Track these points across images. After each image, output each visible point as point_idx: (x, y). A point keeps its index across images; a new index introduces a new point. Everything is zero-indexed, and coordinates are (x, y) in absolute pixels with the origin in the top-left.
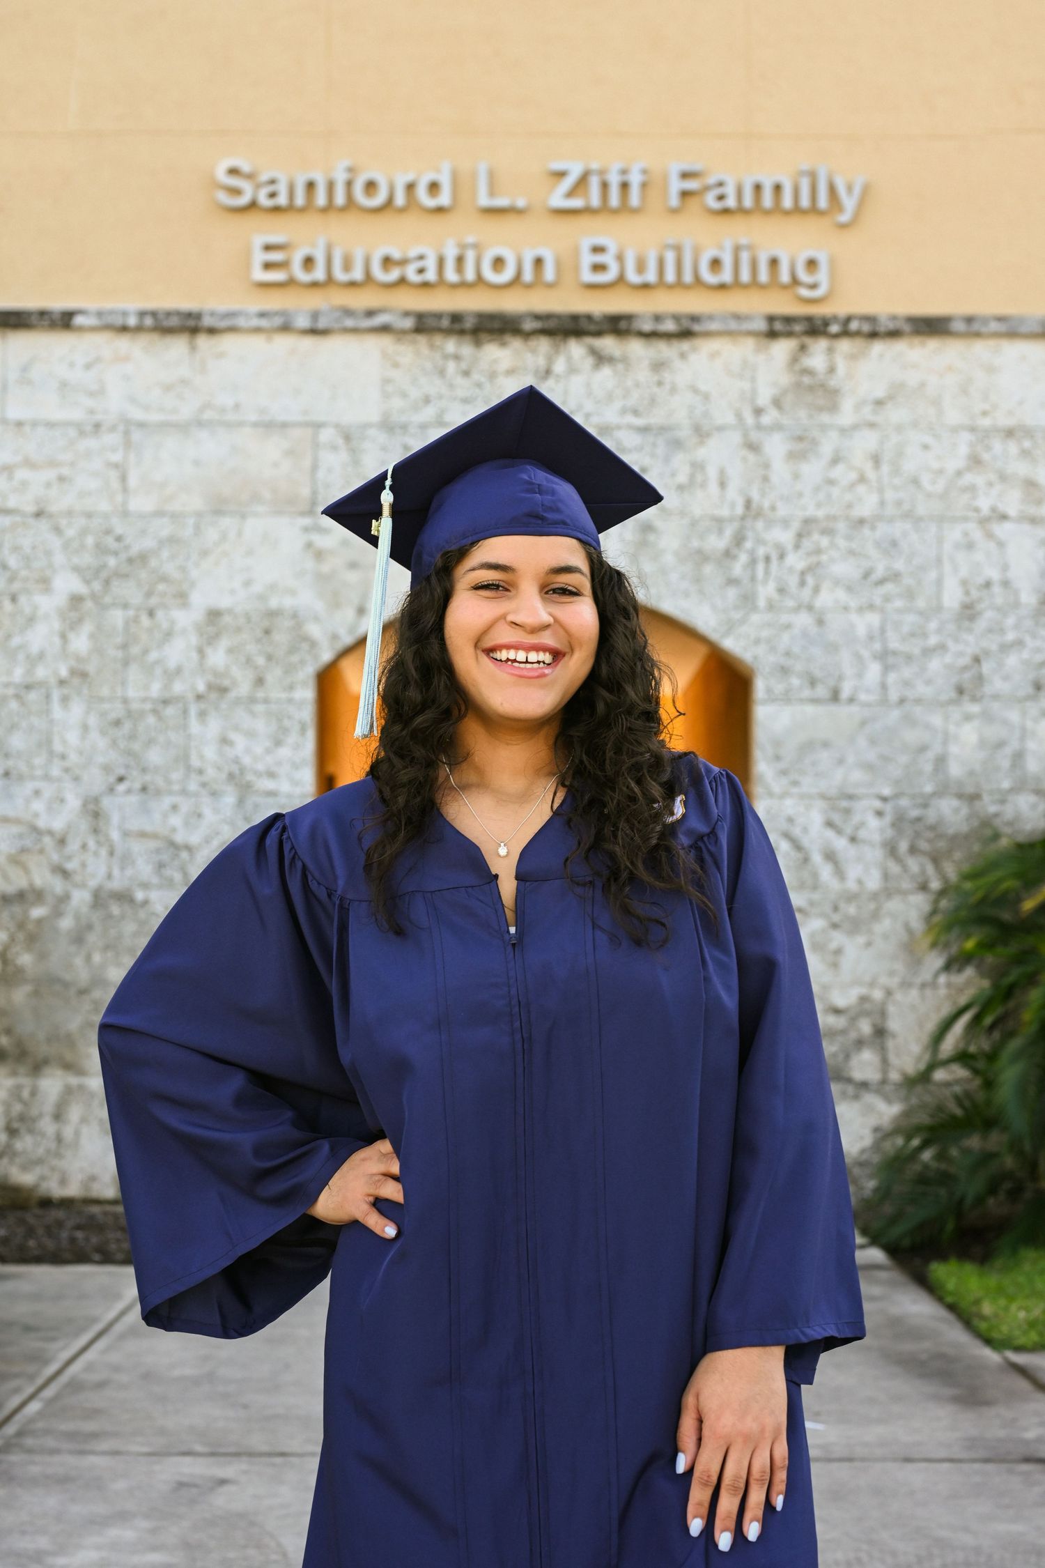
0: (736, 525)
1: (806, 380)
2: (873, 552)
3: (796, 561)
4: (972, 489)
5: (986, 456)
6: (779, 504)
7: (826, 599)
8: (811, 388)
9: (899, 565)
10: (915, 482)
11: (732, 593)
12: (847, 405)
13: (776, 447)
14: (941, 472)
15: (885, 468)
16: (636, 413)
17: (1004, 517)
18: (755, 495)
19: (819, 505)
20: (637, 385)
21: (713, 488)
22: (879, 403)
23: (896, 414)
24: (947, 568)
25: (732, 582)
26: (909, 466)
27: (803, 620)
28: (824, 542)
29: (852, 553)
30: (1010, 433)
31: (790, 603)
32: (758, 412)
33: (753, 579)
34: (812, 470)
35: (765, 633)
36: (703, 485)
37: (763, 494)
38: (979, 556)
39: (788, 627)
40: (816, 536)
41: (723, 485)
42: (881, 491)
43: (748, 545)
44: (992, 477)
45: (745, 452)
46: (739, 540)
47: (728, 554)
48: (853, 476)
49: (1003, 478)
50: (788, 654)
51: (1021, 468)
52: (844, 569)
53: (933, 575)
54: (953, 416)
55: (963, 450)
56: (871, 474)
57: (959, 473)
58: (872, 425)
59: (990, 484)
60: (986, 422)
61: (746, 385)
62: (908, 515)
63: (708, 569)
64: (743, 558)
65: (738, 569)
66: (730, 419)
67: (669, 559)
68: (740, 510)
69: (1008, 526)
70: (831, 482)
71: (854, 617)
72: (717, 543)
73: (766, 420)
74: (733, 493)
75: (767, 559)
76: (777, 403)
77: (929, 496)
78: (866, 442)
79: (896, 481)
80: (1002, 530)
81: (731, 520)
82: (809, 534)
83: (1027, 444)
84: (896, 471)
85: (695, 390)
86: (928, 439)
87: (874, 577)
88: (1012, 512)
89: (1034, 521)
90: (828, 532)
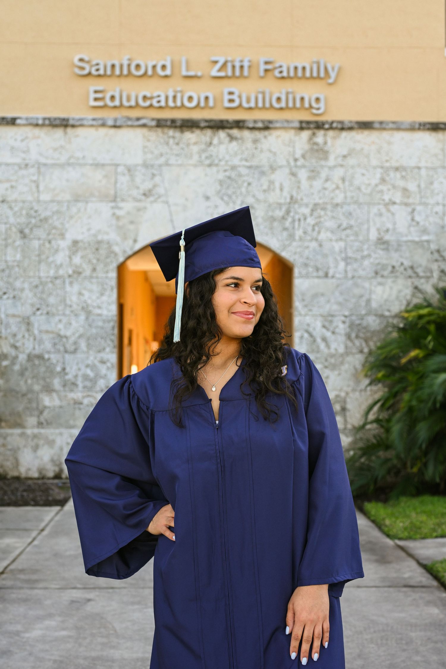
0: (287, 206)
1: (315, 147)
2: (342, 217)
3: (311, 221)
4: (381, 192)
5: (387, 178)
6: (304, 198)
7: (323, 236)
8: (317, 151)
9: (352, 222)
10: (359, 189)
11: (285, 234)
12: (332, 157)
13: (303, 174)
14: (369, 185)
15: (347, 183)
16: (247, 161)
17: (394, 203)
18: (294, 194)
19: (320, 198)
20: (247, 149)
21: (278, 191)
22: (345, 157)
23: (351, 161)
24: (371, 223)
25: (285, 229)
26: (357, 182)
27: (314, 244)
28: (322, 213)
29: (333, 217)
30: (397, 169)
31: (309, 238)
32: (296, 160)
33: (294, 228)
34: (318, 184)
35: (298, 250)
36: (274, 190)
37: (298, 193)
38: (384, 219)
39: (307, 247)
40: (319, 211)
41: (281, 190)
42: (345, 192)
43: (292, 214)
44: (390, 187)
45: (290, 177)
46: (288, 212)
48: (334, 186)
49: (394, 187)
50: (308, 258)
51: (401, 183)
52: (330, 224)
53: (366, 226)
54: (374, 162)
55: (378, 176)
56: (341, 186)
57: (376, 185)
58: (342, 166)
59: (389, 190)
60: (388, 164)
61: (291, 149)
62: (356, 202)
63: (276, 224)
64: (290, 219)
65: (287, 224)
66: (284, 163)
68: (288, 200)
69: (396, 207)
70: (325, 189)
71: (334, 244)
72: (279, 213)
73: (299, 163)
74: (286, 193)
75: (299, 220)
76: (303, 156)
77: (364, 194)
78: (339, 172)
79: (351, 188)
80: (393, 208)
81: (285, 204)
82: (316, 210)
83: (404, 173)
84: (351, 184)
85: (270, 151)
86: (364, 171)
87: (342, 227)
88: (398, 201)
89: (406, 205)
90: (324, 209)
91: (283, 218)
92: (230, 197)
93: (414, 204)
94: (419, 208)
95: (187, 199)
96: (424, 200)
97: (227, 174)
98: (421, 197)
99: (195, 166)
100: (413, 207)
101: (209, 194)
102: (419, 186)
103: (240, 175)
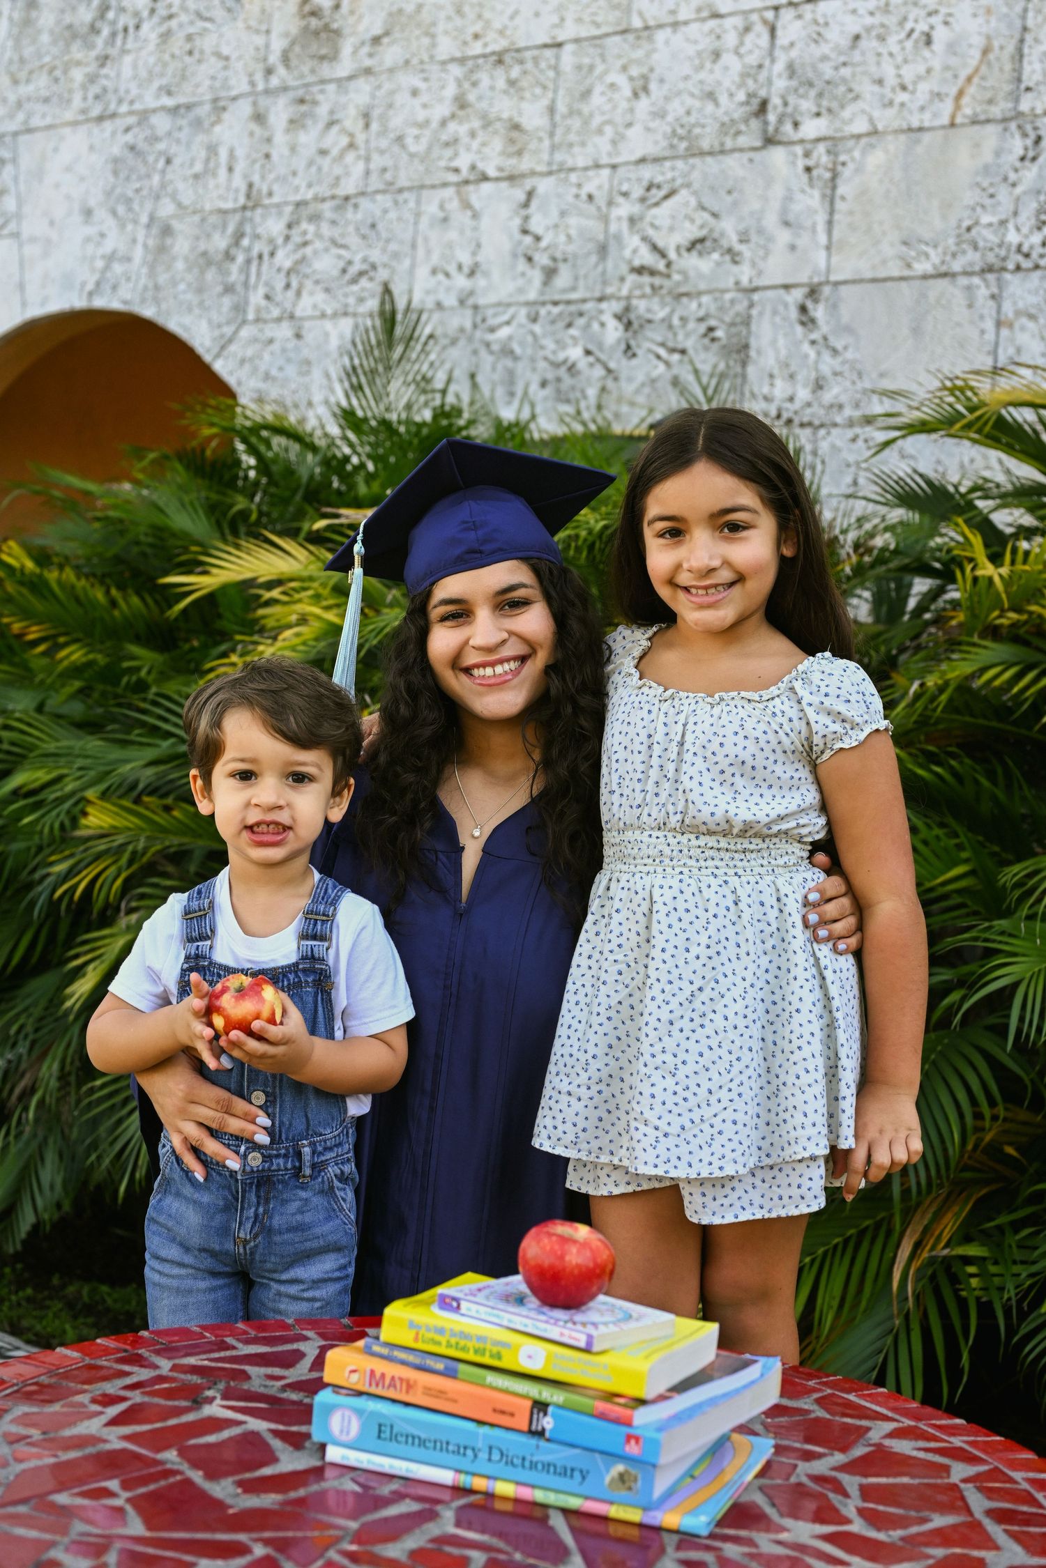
0: (237, 217)
1: (314, 23)
2: (353, 240)
3: (284, 258)
4: (453, 142)
5: (471, 97)
6: (275, 187)
7: (305, 306)
8: (316, 33)
9: (375, 255)
10: (400, 139)
11: (227, 301)
12: (347, 48)
13: (280, 113)
14: (427, 122)
15: (375, 126)
16: (169, 93)
17: (485, 178)
18: (256, 178)
19: (310, 186)
20: (173, 56)
21: (223, 172)
22: (376, 40)
23: (391, 54)
24: (421, 252)
25: (229, 289)
26: (396, 121)
27: (284, 331)
28: (311, 228)
29: (334, 242)
30: (499, 59)
31: (276, 312)
32: (269, 72)
33: (246, 284)
34: (308, 139)
35: (250, 352)
36: (215, 175)
37: (263, 178)
38: (452, 235)
39: (271, 341)
40: (304, 225)
41: (230, 169)
42: (368, 159)
43: (245, 242)
44: (476, 124)
45: (253, 126)
46: (239, 236)
48: (345, 141)
49: (487, 123)
50: (267, 377)
51: (504, 107)
52: (325, 264)
53: (407, 262)
54: (446, 47)
55: (451, 91)
56: (360, 138)
57: (444, 123)
58: (368, 71)
59: (473, 134)
60: (477, 48)
61: (260, 40)
62: (392, 189)
63: (211, 275)
64: (240, 258)
65: (234, 273)
66: (244, 87)
67: (180, 265)
68: (242, 200)
69: (486, 187)
70: (323, 152)
71: (328, 325)
72: (220, 242)
73: (275, 81)
74: (239, 182)
75: (260, 257)
76: (285, 59)
77: (412, 156)
78: (361, 93)
79: (384, 143)
80: (480, 195)
81: (234, 211)
82: (298, 222)
83: (515, 72)
84: (384, 132)
85: (218, 55)
86: (416, 82)
87: (354, 270)
88: (492, 173)
89: (511, 178)
90: (315, 218)
91: (229, 256)
92: (128, 201)
93: (533, 173)
94: (544, 186)
95: (52, 223)
96: (558, 157)
97: (129, 138)
98: (554, 148)
99: (75, 124)
100: (528, 184)
101: (92, 202)
102: (551, 110)
103: (155, 139)
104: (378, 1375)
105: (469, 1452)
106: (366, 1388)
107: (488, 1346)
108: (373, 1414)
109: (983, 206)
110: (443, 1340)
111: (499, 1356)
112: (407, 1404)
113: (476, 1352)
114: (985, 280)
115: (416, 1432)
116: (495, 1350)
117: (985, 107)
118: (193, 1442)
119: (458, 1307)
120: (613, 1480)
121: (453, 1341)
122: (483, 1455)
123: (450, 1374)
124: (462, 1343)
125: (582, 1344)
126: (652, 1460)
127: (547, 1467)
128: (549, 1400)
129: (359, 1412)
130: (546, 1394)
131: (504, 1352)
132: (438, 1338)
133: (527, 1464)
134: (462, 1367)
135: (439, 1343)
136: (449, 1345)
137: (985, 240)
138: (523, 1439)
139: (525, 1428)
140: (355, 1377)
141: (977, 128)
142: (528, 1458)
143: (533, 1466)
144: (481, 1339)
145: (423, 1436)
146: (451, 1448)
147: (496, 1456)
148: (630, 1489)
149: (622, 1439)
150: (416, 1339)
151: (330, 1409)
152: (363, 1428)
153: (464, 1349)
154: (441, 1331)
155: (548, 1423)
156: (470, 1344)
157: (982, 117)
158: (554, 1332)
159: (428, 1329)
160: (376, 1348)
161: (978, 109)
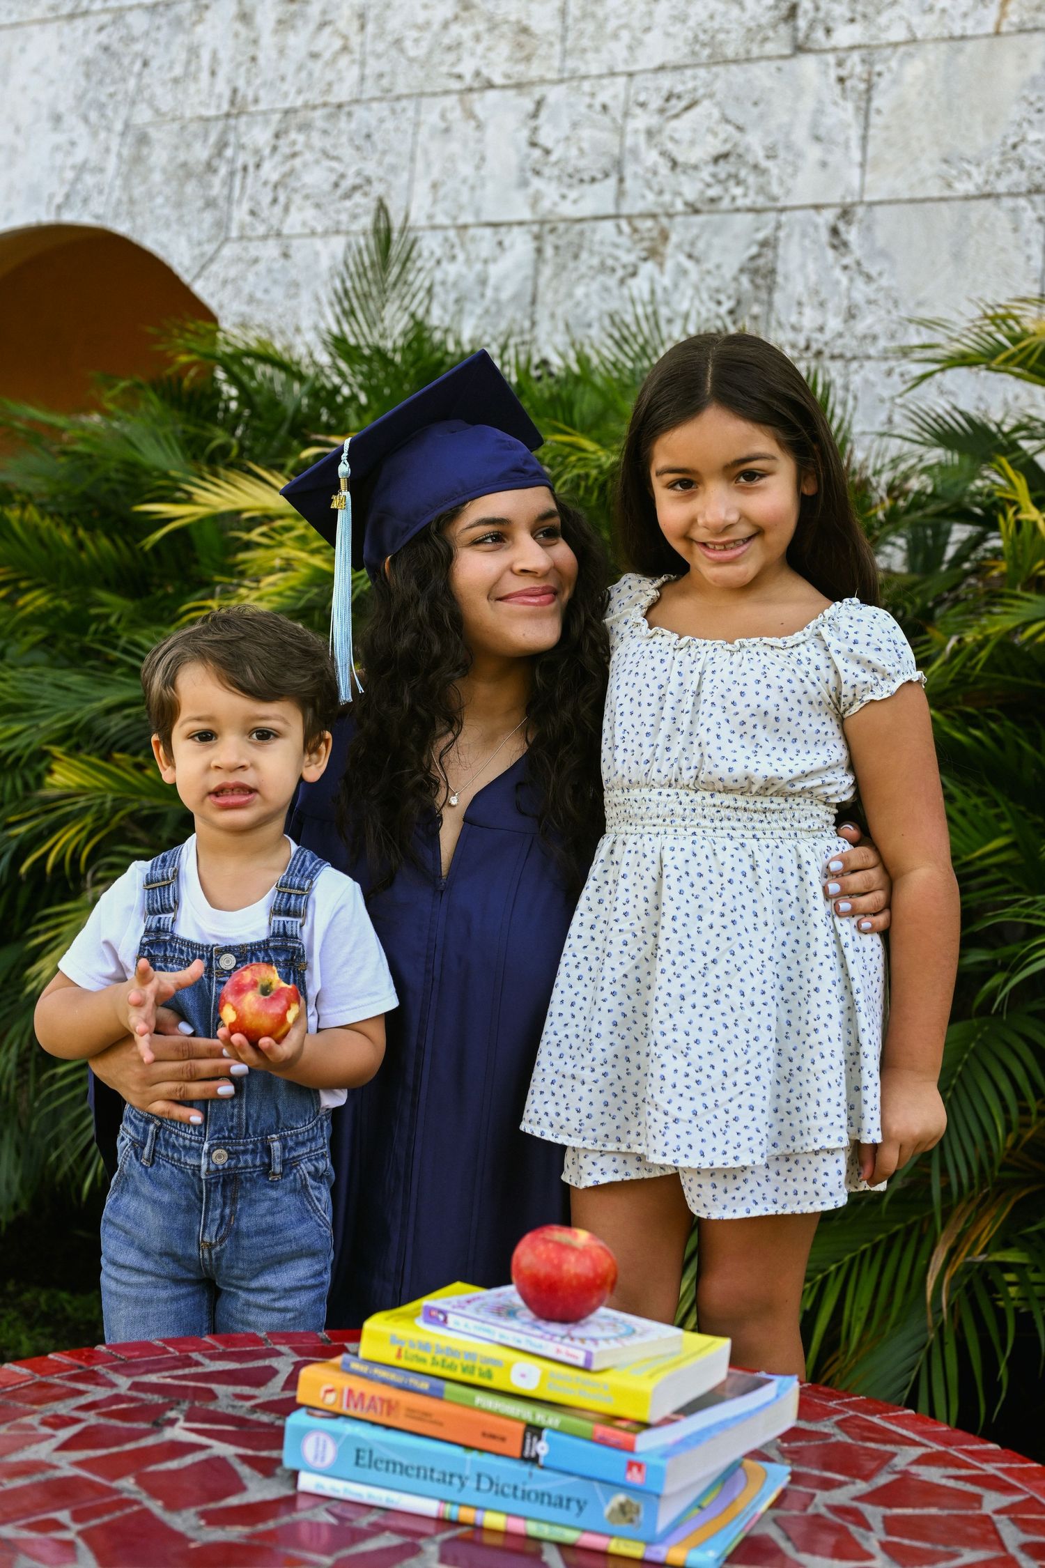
0: (220, 125)
2: (347, 152)
3: (271, 171)
4: (456, 46)
6: (262, 93)
7: (293, 223)
9: (371, 168)
10: (398, 42)
11: (208, 217)
13: (267, 12)
14: (427, 25)
15: (371, 28)
17: (490, 85)
18: (241, 83)
19: (299, 92)
21: (205, 76)
24: (420, 165)
25: (210, 204)
26: (394, 23)
27: (271, 250)
28: (301, 138)
29: (325, 154)
31: (261, 230)
33: (229, 199)
34: (298, 41)
35: (232, 272)
36: (196, 79)
37: (249, 83)
38: (455, 147)
39: (256, 261)
40: (293, 135)
41: (213, 73)
42: (363, 64)
43: (229, 152)
44: (481, 26)
45: (238, 26)
46: (222, 145)
47: (210, 168)
48: (338, 44)
49: (493, 26)
50: (251, 300)
51: (512, 9)
52: (316, 177)
53: (405, 176)
56: (355, 41)
57: (446, 25)
59: (477, 38)
62: (389, 96)
63: (191, 188)
64: (223, 170)
65: (217, 186)
67: (157, 177)
68: (225, 107)
69: (491, 95)
70: (314, 56)
71: (318, 244)
72: (201, 152)
74: (222, 88)
75: (245, 169)
77: (411, 60)
79: (380, 47)
80: (485, 103)
81: (217, 118)
82: (286, 132)
84: (380, 34)
87: (346, 184)
88: (498, 80)
89: (519, 86)
90: (305, 127)
92: (101, 107)
93: (543, 81)
94: (555, 95)
95: (17, 130)
96: (571, 63)
97: (103, 38)
98: (565, 54)
99: (43, 22)
100: (537, 92)
101: (62, 108)
102: (563, 12)
103: (130, 39)
104: (357, 1394)
105: (456, 1481)
106: (344, 1410)
107: (478, 1364)
108: (351, 1438)
109: (1030, 122)
110: (428, 1357)
111: (489, 1375)
112: (388, 1427)
113: (464, 1370)
114: (1032, 202)
115: (398, 1458)
116: (485, 1368)
117: (1032, 14)
118: (153, 1468)
119: (445, 1320)
120: (613, 1511)
121: (439, 1358)
122: (471, 1484)
123: (436, 1394)
124: (449, 1360)
125: (581, 1362)
126: (656, 1489)
127: (541, 1497)
128: (543, 1423)
129: (335, 1436)
130: (540, 1416)
131: (496, 1371)
132: (422, 1354)
133: (519, 1493)
134: (449, 1387)
135: (424, 1361)
136: (434, 1363)
137: (1032, 159)
138: (515, 1466)
139: (517, 1453)
140: (331, 1398)
141: (1024, 37)
142: (520, 1487)
143: (526, 1495)
144: (470, 1356)
145: (405, 1462)
146: (436, 1475)
147: (485, 1485)
148: (631, 1521)
149: (624, 1466)
150: (399, 1356)
151: (303, 1432)
152: (340, 1453)
153: (452, 1367)
154: (425, 1347)
155: (542, 1448)
156: (458, 1362)
157: (1030, 25)
158: (550, 1349)
159: (412, 1345)
160: (355, 1366)
161: (1026, 17)
